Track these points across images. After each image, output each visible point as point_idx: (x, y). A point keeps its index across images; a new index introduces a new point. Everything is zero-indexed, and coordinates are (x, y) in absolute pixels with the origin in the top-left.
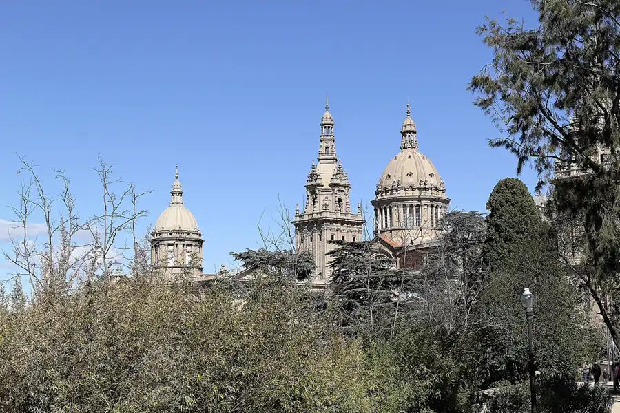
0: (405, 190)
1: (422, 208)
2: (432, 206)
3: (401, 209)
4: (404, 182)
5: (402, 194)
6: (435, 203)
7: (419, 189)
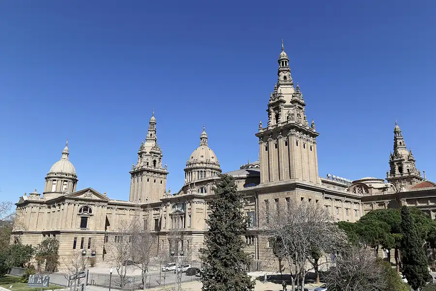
0: (199, 164)
1: (207, 173)
2: (212, 172)
3: (197, 173)
4: (199, 160)
5: (198, 165)
6: (214, 171)
7: (206, 163)
